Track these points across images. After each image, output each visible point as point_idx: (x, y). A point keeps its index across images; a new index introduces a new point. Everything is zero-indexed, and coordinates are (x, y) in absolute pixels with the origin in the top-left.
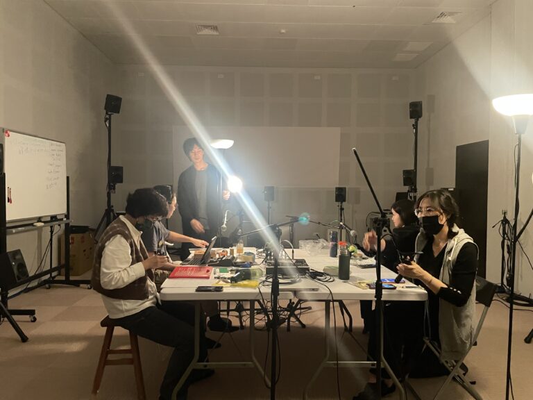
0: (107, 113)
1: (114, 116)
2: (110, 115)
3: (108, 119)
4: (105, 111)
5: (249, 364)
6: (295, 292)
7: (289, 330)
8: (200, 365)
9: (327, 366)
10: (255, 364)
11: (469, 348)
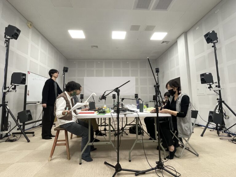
0: (64, 72)
1: (66, 73)
2: (64, 73)
3: (64, 74)
4: (63, 72)
5: (109, 143)
6: (125, 115)
7: (122, 136)
8: (91, 144)
9: (137, 143)
10: (111, 143)
11: (190, 134)
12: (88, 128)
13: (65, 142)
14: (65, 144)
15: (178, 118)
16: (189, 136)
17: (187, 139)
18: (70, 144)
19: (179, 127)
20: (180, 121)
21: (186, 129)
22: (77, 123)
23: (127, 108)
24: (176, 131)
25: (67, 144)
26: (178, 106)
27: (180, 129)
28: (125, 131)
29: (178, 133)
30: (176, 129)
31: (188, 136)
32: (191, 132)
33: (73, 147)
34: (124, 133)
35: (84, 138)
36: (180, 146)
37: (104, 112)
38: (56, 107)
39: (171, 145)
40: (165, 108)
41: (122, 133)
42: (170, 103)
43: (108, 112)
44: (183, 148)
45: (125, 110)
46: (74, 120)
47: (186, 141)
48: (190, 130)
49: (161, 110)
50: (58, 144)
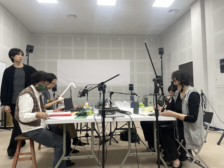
2: (28, 54)
4: (26, 52)
5: (91, 156)
6: (113, 118)
7: (110, 144)
8: (66, 158)
9: (129, 156)
10: (94, 156)
11: (202, 144)
12: (62, 136)
13: (30, 156)
14: (31, 159)
15: (185, 124)
16: (201, 147)
17: (197, 151)
18: (38, 157)
19: (186, 136)
20: (188, 127)
21: (196, 137)
22: (47, 129)
23: (117, 107)
24: (182, 140)
25: (33, 158)
26: (184, 107)
27: (187, 138)
28: (114, 137)
29: (185, 143)
30: (182, 137)
31: (199, 147)
32: (202, 141)
33: (41, 160)
34: (113, 139)
35: (57, 150)
36: (189, 158)
37: (85, 114)
38: (18, 107)
39: (175, 159)
40: (167, 109)
41: (110, 139)
42: (175, 101)
43: (90, 113)
44: (192, 162)
45: (114, 111)
46: (42, 126)
47: (196, 154)
48: (202, 139)
49: (162, 111)
50: (20, 159)
